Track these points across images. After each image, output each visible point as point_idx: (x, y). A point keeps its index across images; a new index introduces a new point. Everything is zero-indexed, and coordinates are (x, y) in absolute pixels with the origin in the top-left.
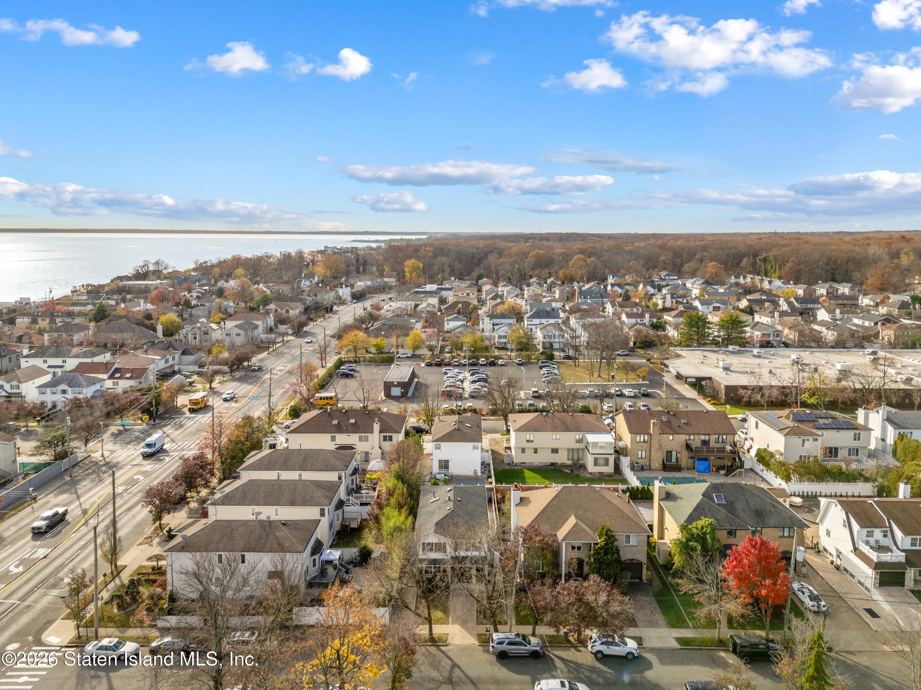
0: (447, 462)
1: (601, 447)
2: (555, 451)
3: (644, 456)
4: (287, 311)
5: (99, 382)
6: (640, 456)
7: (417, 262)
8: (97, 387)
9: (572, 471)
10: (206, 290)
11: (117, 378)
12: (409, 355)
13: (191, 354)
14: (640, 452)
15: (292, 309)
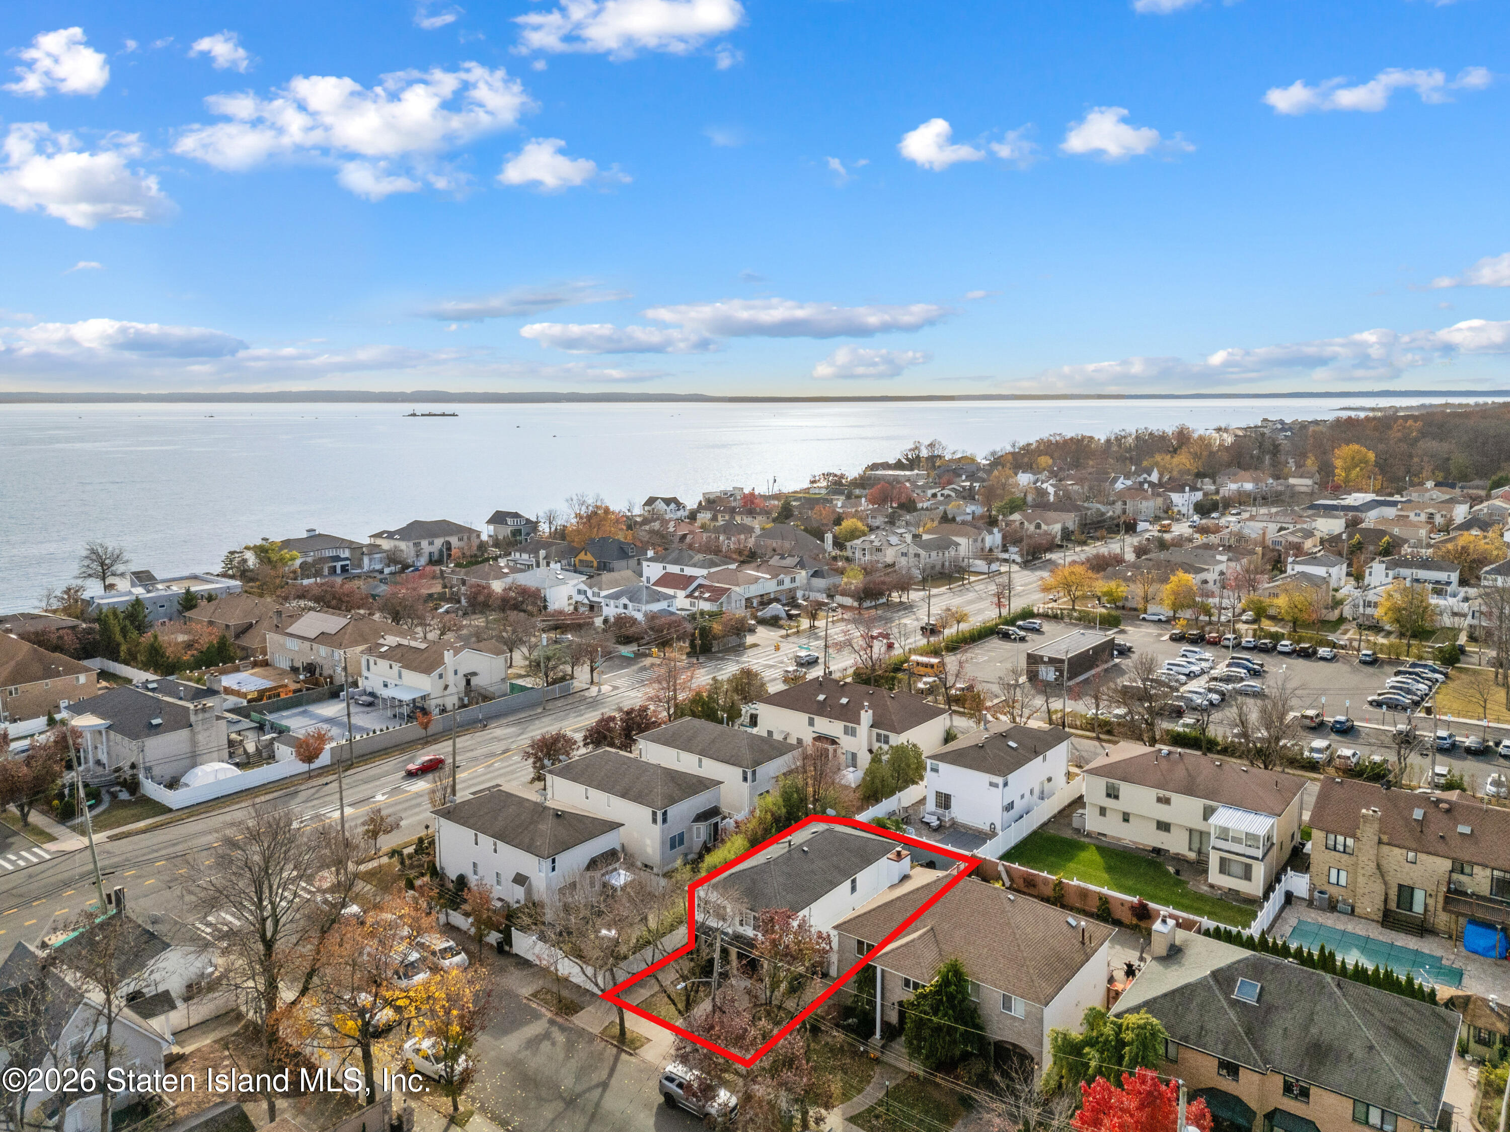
0: (947, 797)
1: (1236, 840)
2: (1163, 826)
3: (1343, 882)
4: (1038, 526)
5: (665, 599)
6: (1333, 879)
7: (1364, 450)
8: (662, 605)
9: (1178, 872)
10: (964, 487)
11: (696, 598)
12: (1163, 618)
13: (823, 577)
14: (1334, 872)
15: (1047, 524)
